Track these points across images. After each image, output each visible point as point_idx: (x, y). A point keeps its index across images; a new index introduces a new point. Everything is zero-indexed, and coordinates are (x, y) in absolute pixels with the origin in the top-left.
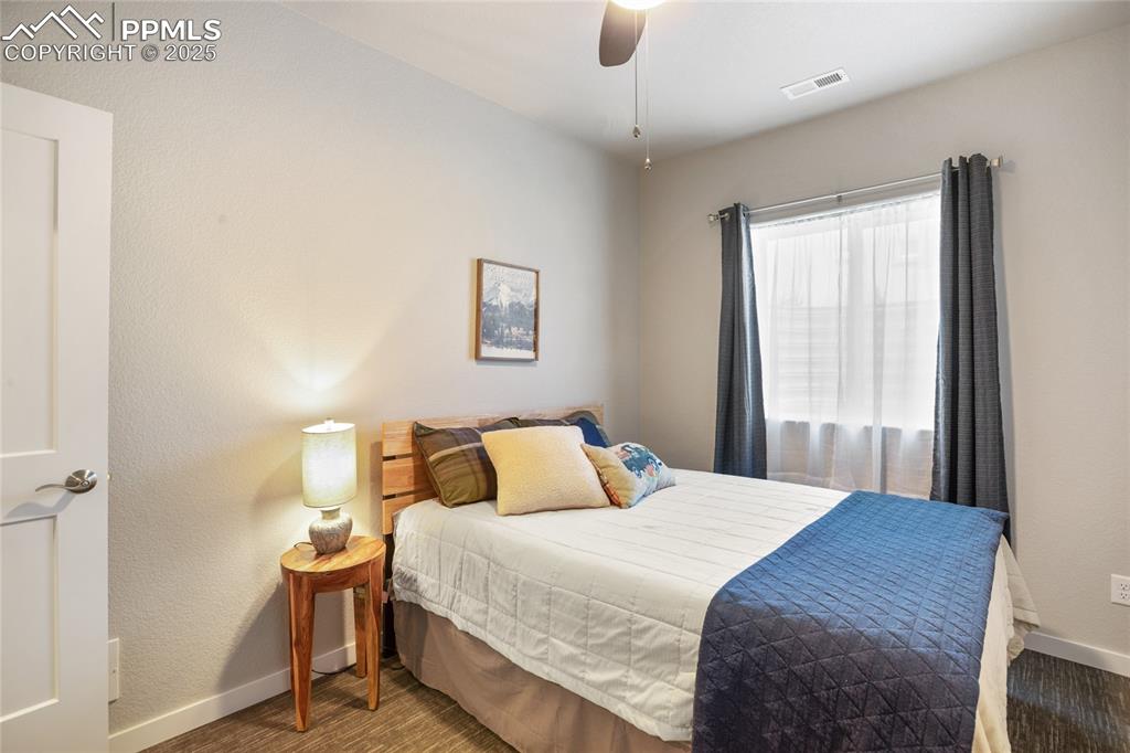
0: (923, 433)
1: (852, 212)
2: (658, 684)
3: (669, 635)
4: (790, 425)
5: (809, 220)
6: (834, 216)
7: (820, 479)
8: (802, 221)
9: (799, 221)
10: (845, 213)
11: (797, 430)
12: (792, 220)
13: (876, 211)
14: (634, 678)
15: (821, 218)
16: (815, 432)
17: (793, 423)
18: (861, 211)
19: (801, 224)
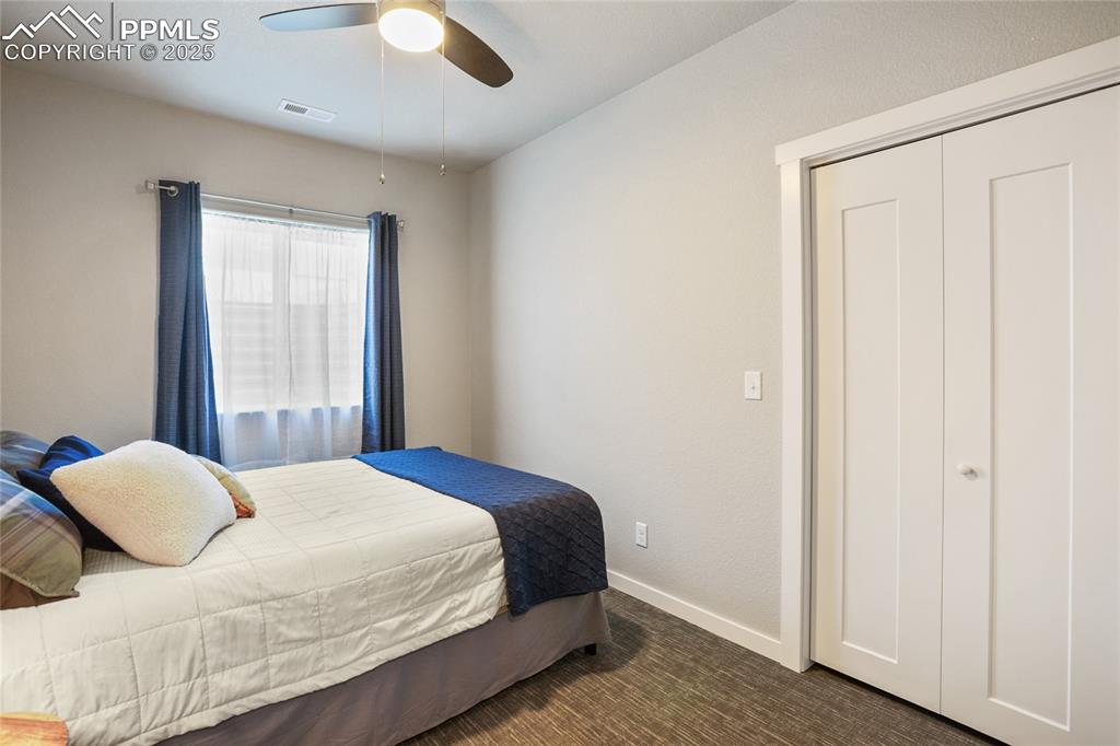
0: (354, 409)
1: (300, 226)
2: (479, 587)
3: (479, 550)
4: (244, 417)
5: (260, 221)
6: (284, 224)
7: (282, 461)
8: (253, 220)
9: (251, 220)
10: (295, 225)
11: (251, 420)
12: (242, 216)
13: (319, 231)
14: (461, 598)
15: (271, 223)
16: (272, 420)
17: (247, 414)
18: (307, 227)
19: (252, 223)
